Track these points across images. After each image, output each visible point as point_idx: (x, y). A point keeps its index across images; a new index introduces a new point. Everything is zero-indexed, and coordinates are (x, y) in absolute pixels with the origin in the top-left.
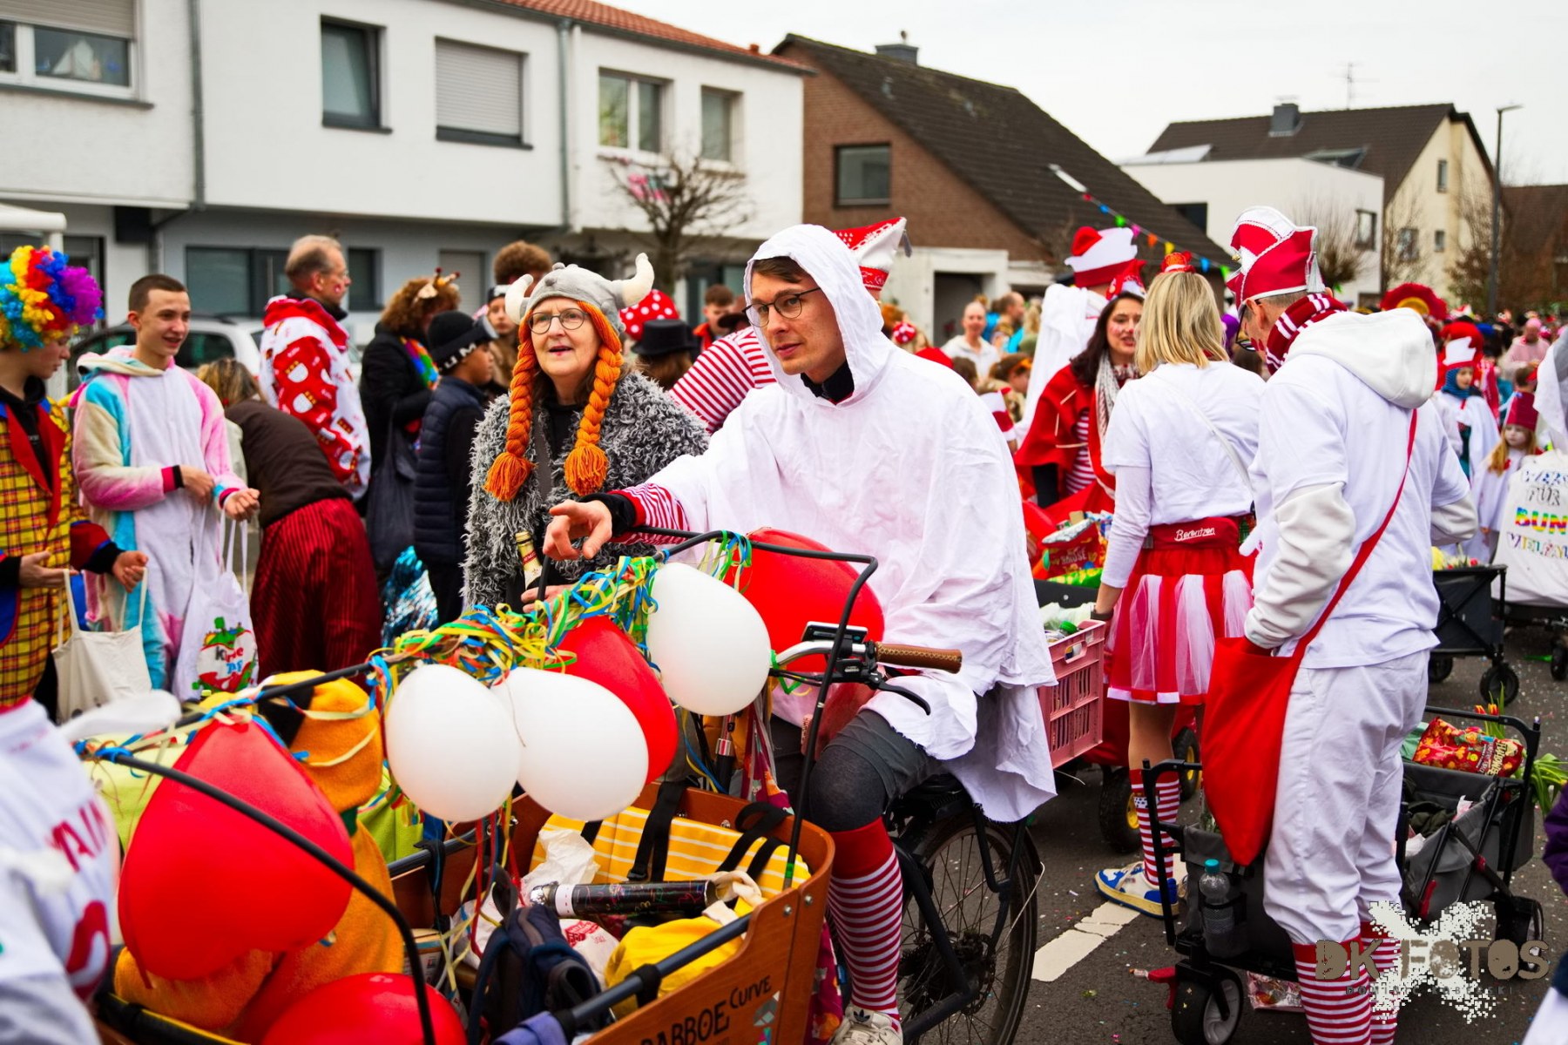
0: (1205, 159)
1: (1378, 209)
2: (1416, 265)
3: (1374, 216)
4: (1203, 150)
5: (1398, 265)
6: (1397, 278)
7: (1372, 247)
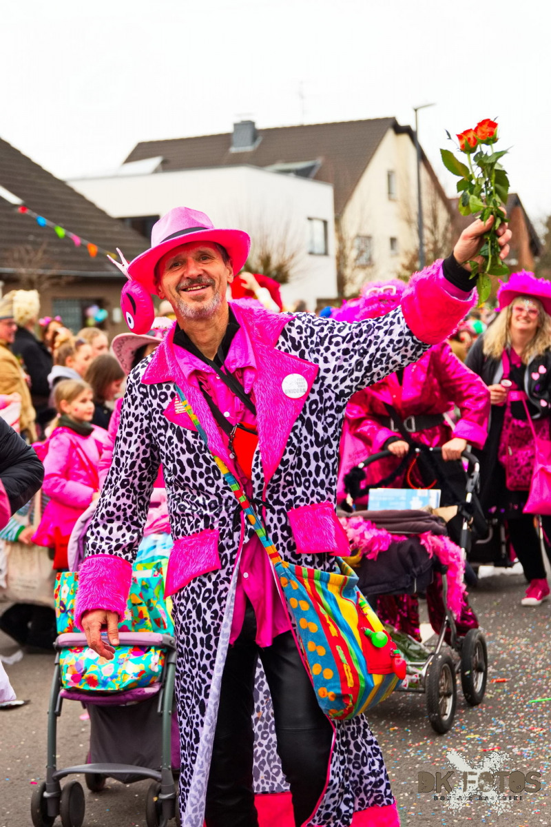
0: (156, 171)
1: (330, 216)
2: (369, 270)
3: (325, 223)
4: (155, 162)
5: (353, 270)
6: (352, 282)
7: (326, 253)
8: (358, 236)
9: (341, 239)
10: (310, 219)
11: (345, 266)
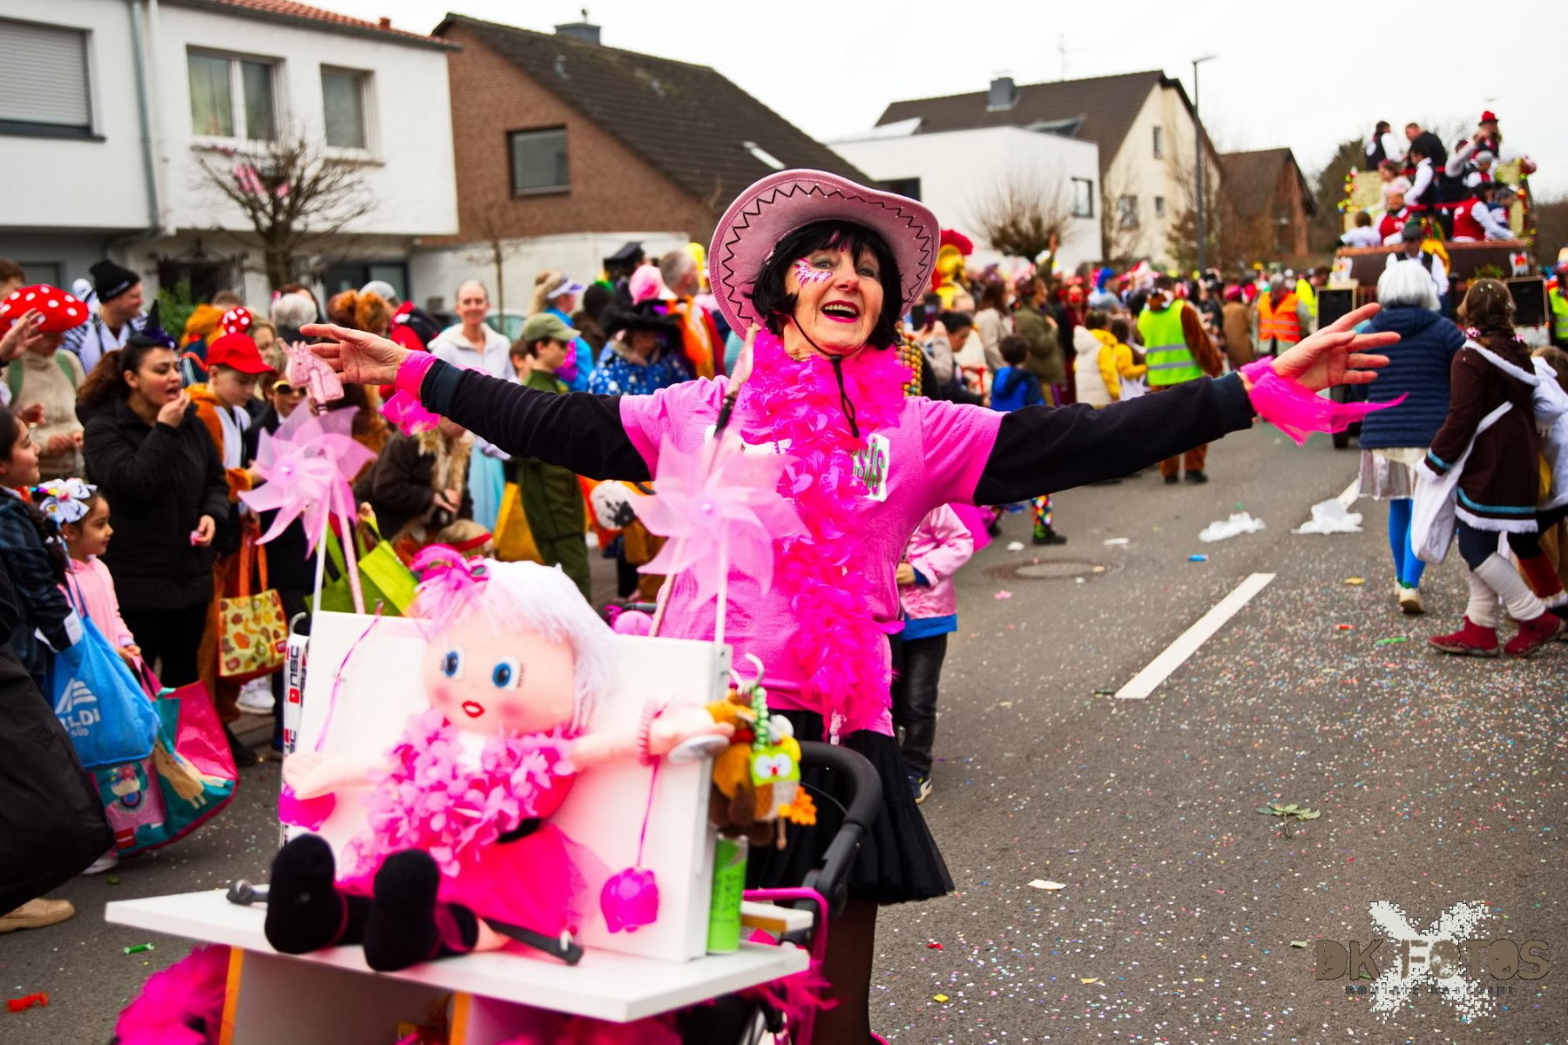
0: (917, 133)
1: (1094, 176)
2: (1135, 232)
3: (1090, 183)
4: (913, 123)
5: (1118, 232)
6: (1117, 244)
7: (1090, 215)
8: (1123, 197)
9: (1105, 200)
10: (1074, 179)
11: (1111, 228)
